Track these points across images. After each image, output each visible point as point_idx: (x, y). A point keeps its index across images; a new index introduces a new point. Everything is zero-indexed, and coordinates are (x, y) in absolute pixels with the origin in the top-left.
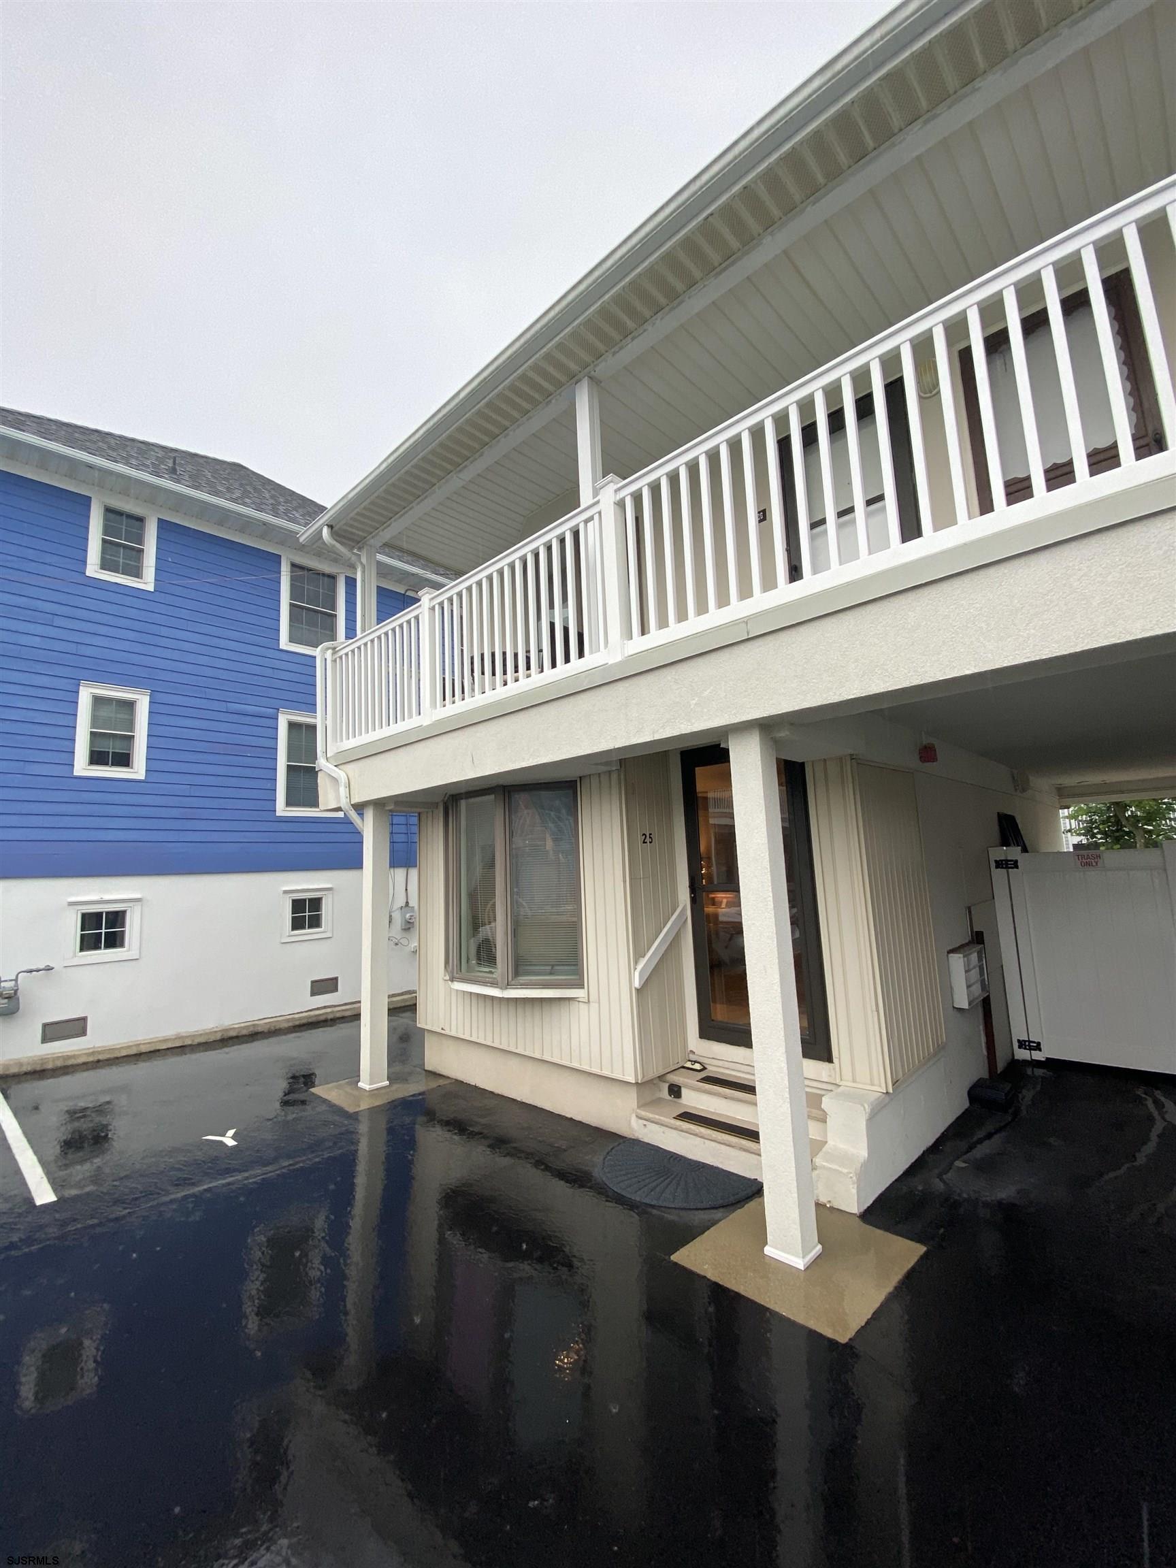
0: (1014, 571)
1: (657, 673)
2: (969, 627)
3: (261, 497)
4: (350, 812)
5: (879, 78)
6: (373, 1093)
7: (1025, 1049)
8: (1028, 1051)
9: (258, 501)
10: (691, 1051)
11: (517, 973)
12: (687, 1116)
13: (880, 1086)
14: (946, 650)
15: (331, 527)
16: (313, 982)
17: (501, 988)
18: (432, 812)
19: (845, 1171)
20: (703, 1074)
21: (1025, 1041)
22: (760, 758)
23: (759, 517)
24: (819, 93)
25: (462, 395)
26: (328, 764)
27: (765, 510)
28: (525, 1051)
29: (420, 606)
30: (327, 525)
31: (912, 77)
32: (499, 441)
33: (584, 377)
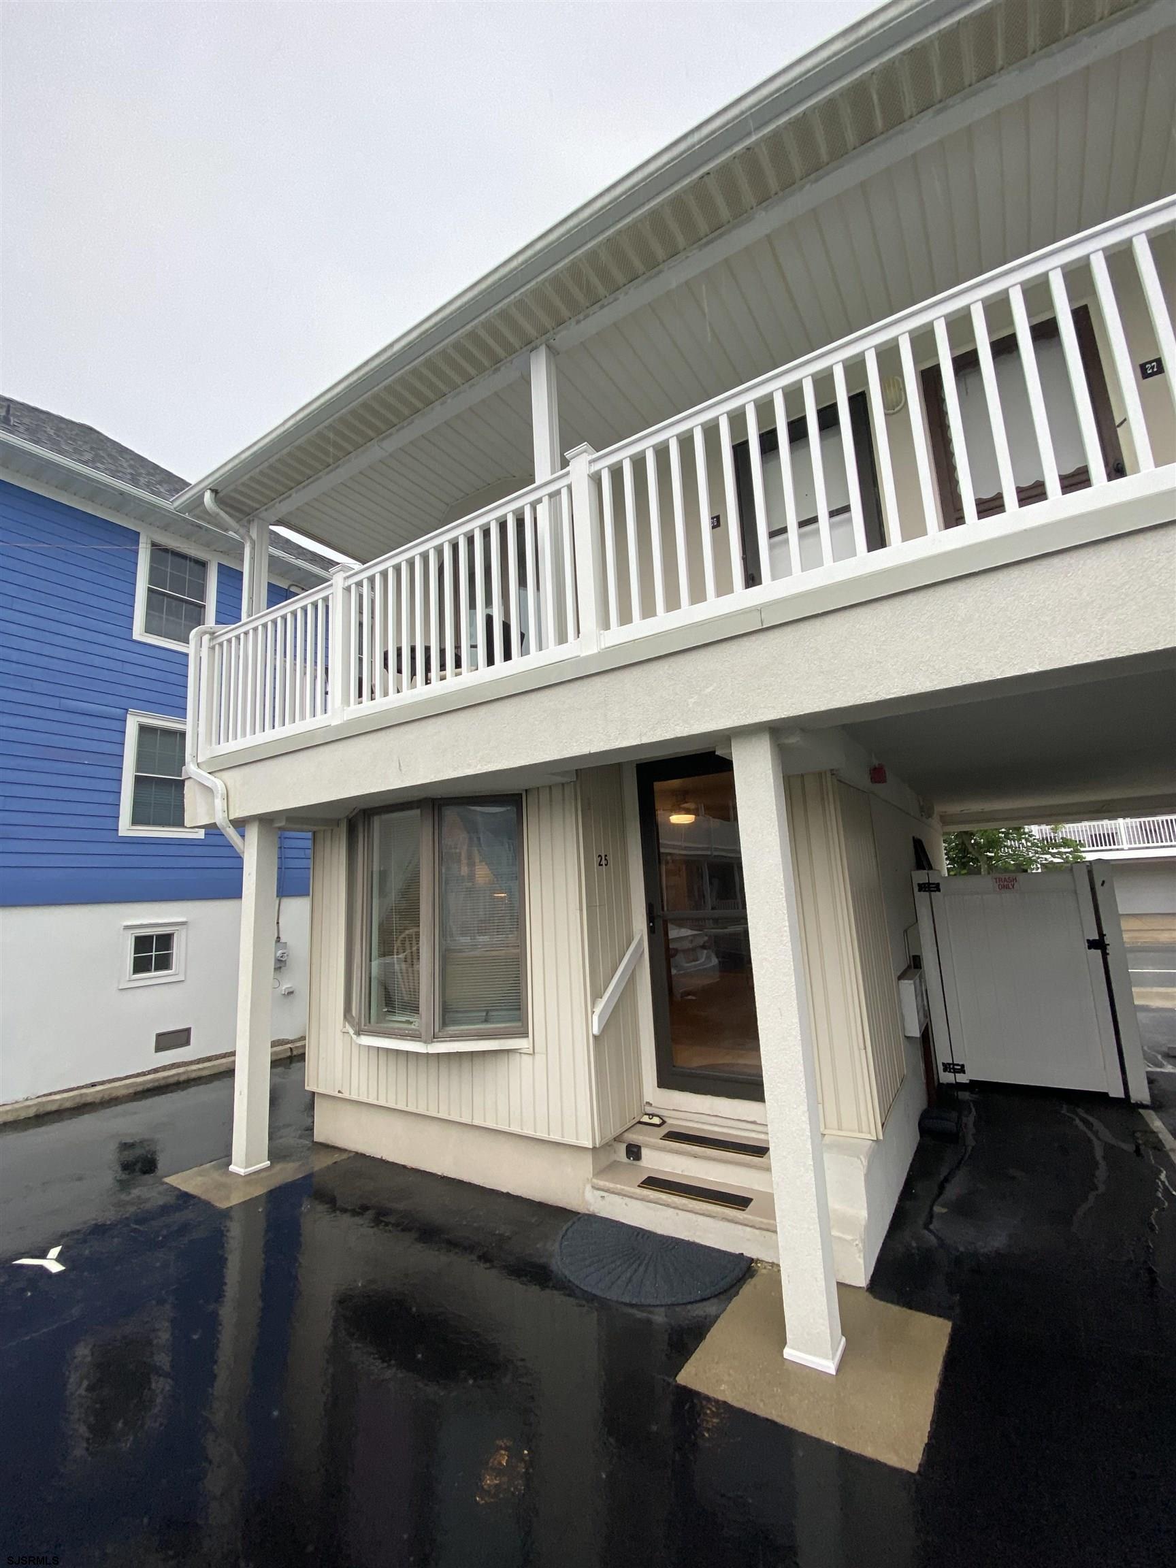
0: (1082, 562)
1: (646, 667)
2: (1031, 621)
3: (117, 465)
4: (228, 829)
5: (904, 51)
6: (249, 1178)
7: (950, 1072)
8: (953, 1074)
9: (113, 468)
10: (648, 1103)
11: (444, 1024)
12: (652, 1183)
13: (870, 1133)
14: (1003, 646)
15: (215, 492)
16: (159, 1036)
17: (425, 1042)
18: (332, 830)
19: (849, 1237)
20: (664, 1130)
21: (949, 1064)
22: (771, 766)
23: (713, 523)
24: (839, 56)
25: (397, 348)
26: (199, 771)
27: (719, 515)
28: (449, 1115)
29: (331, 585)
30: (210, 489)
31: (935, 59)
32: (432, 409)
33: (541, 344)
